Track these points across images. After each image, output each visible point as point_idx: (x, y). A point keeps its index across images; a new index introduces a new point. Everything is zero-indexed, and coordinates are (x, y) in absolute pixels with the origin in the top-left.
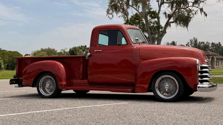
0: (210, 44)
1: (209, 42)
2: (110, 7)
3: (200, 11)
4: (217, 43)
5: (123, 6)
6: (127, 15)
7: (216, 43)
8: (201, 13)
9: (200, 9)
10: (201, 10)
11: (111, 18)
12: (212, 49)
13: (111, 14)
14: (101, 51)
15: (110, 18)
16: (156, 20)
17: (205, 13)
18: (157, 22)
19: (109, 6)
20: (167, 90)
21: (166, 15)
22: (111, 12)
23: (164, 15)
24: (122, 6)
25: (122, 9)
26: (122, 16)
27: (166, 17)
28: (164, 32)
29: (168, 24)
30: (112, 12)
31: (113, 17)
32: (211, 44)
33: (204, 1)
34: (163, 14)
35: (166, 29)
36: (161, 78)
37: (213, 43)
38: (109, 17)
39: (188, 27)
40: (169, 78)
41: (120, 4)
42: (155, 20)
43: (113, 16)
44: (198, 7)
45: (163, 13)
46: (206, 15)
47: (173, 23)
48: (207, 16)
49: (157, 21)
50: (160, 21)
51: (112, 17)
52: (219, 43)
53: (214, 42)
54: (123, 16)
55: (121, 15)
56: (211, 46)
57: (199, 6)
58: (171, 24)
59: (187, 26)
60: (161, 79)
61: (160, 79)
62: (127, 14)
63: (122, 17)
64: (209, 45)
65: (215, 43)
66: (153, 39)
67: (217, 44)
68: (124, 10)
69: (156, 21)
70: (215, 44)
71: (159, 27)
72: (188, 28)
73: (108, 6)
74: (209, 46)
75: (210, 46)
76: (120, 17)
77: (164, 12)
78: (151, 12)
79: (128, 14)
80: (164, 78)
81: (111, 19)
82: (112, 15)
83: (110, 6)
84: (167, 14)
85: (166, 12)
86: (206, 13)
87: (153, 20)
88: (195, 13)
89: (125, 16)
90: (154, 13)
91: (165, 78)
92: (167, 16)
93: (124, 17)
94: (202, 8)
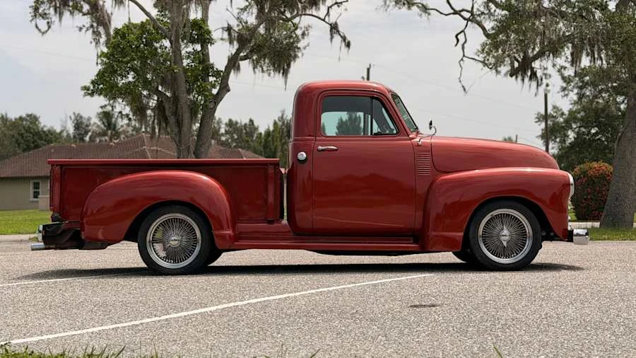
0: (223, 126)
1: (220, 119)
3: (331, 31)
4: (245, 121)
6: (108, 24)
7: (241, 123)
8: (332, 38)
9: (331, 25)
10: (334, 28)
11: (43, 30)
12: (230, 140)
14: (335, 148)
15: (39, 30)
17: (344, 38)
18: (201, 53)
20: (505, 243)
21: (230, 34)
23: (226, 33)
26: (87, 25)
27: (231, 41)
28: (225, 87)
31: (49, 27)
32: (226, 124)
33: (341, 3)
34: (221, 30)
35: (229, 77)
36: (490, 217)
37: (230, 120)
38: (37, 27)
39: (289, 76)
43: (48, 23)
44: (324, 20)
45: (223, 28)
46: (348, 45)
47: (246, 59)
48: (351, 47)
50: (208, 53)
51: (47, 29)
52: (251, 121)
53: (234, 120)
54: (91, 27)
56: (226, 131)
57: (329, 16)
58: (242, 63)
59: (285, 73)
62: (106, 23)
63: (88, 29)
64: (220, 128)
65: (239, 121)
67: (246, 124)
68: (97, 9)
69: (196, 52)
70: (238, 125)
72: (288, 80)
74: (219, 130)
75: (222, 131)
77: (226, 26)
79: (110, 22)
80: (495, 215)
81: (43, 33)
84: (235, 34)
85: (233, 26)
86: (349, 38)
88: (303, 34)
89: (100, 28)
92: (234, 39)
93: (94, 32)
94: (336, 23)
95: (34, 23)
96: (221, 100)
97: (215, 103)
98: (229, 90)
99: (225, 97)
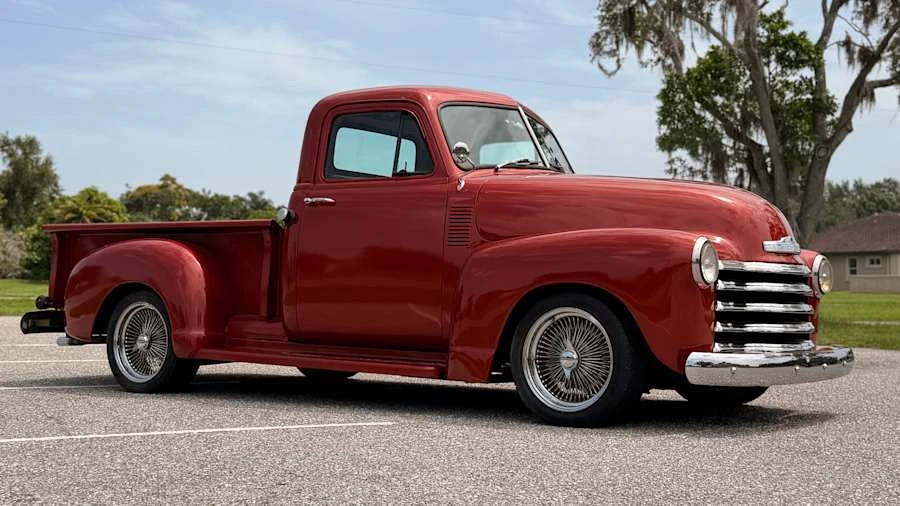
2: (605, 25)
5: (659, 17)
6: (679, 54)
11: (610, 71)
13: (613, 53)
14: (331, 200)
15: (605, 71)
16: (808, 72)
18: (814, 82)
19: (602, 18)
20: (568, 373)
21: (849, 51)
22: (611, 44)
23: (843, 51)
24: (657, 20)
25: (655, 31)
26: (655, 59)
27: (851, 61)
28: (844, 126)
29: (861, 92)
30: (614, 47)
31: (619, 66)
34: (837, 47)
35: (853, 112)
36: (549, 322)
38: (601, 67)
40: (583, 320)
41: (648, 8)
42: (802, 77)
43: (618, 61)
45: (839, 43)
49: (810, 81)
51: (615, 67)
54: (659, 60)
55: (652, 57)
58: (878, 91)
60: (547, 324)
61: (542, 324)
62: (675, 53)
63: (656, 63)
66: (785, 158)
68: (666, 35)
69: (806, 81)
71: (820, 104)
73: (597, 22)
76: (649, 66)
77: (843, 38)
78: (783, 37)
79: (682, 52)
80: (562, 319)
81: (610, 75)
82: (616, 58)
83: (606, 21)
84: (857, 49)
85: (854, 39)
87: (794, 77)
89: (669, 61)
90: (795, 42)
91: (566, 318)
92: (856, 56)
93: (664, 66)
95: (595, 63)
96: (837, 145)
97: (828, 149)
98: (850, 130)
99: (844, 141)
